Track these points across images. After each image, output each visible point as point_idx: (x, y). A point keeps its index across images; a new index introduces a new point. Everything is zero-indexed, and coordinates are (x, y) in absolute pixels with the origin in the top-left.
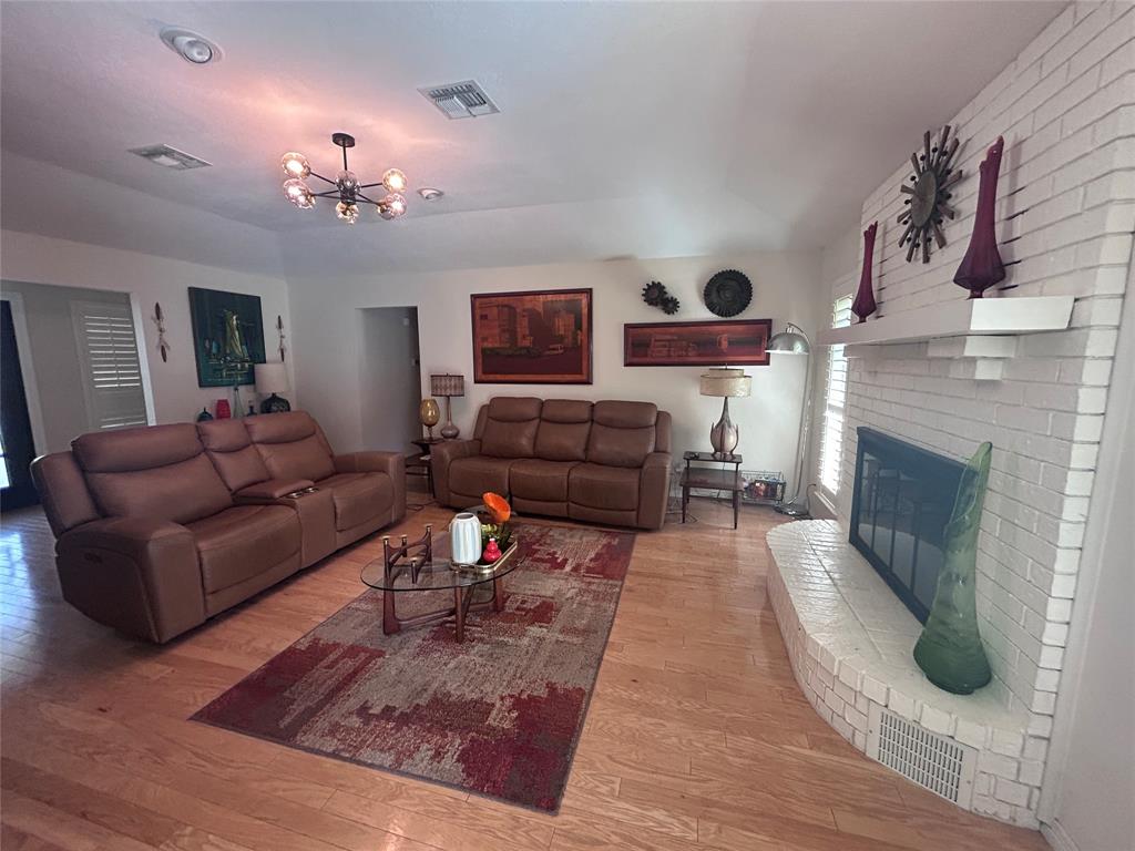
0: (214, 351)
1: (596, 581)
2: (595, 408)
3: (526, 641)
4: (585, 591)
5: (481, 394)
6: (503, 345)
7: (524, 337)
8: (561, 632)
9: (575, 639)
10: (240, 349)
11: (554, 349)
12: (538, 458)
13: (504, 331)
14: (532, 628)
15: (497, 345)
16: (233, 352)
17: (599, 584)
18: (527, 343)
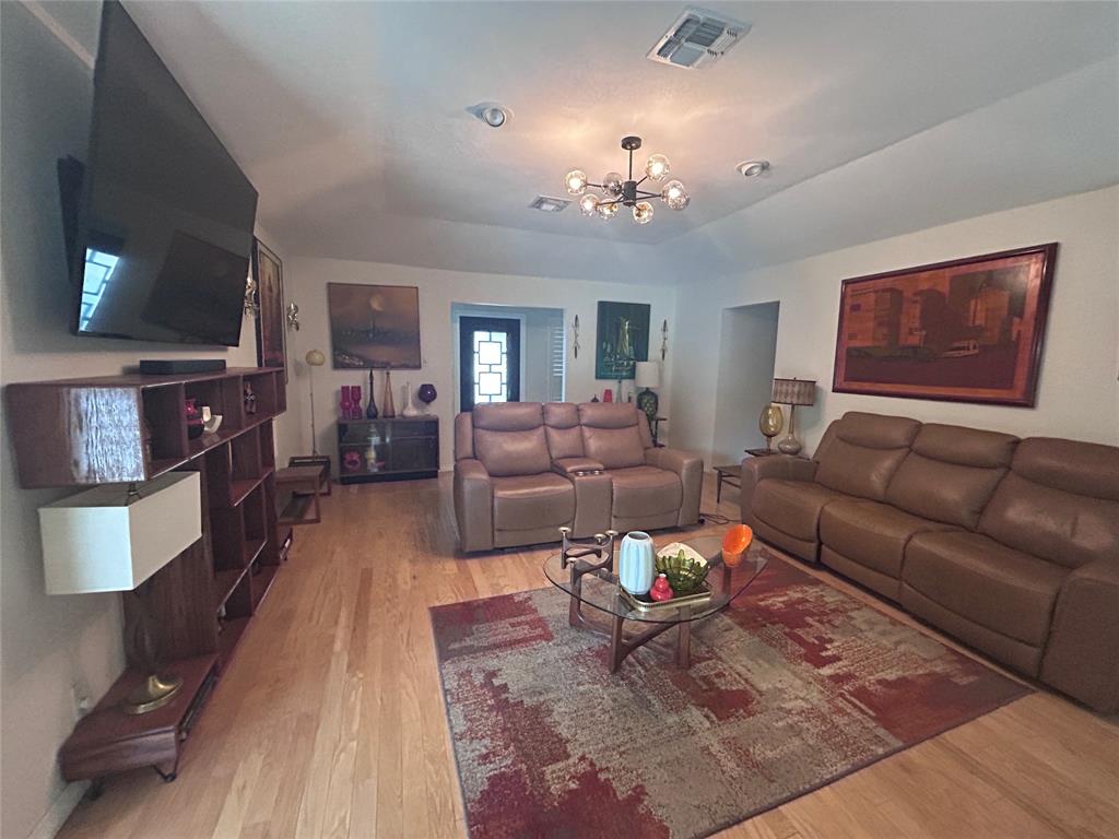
0: (608, 350)
1: (856, 714)
2: (1020, 447)
3: (672, 719)
4: (823, 717)
5: (837, 406)
6: (877, 344)
7: (911, 332)
8: (723, 741)
9: (732, 765)
10: (628, 349)
11: (958, 349)
12: (889, 504)
13: (880, 324)
14: (694, 709)
15: (869, 343)
16: (622, 350)
17: (855, 722)
18: (915, 340)
